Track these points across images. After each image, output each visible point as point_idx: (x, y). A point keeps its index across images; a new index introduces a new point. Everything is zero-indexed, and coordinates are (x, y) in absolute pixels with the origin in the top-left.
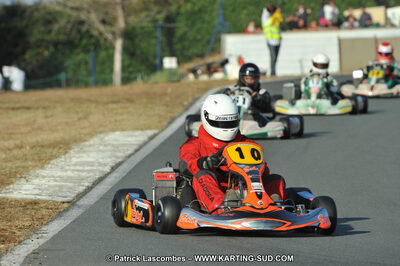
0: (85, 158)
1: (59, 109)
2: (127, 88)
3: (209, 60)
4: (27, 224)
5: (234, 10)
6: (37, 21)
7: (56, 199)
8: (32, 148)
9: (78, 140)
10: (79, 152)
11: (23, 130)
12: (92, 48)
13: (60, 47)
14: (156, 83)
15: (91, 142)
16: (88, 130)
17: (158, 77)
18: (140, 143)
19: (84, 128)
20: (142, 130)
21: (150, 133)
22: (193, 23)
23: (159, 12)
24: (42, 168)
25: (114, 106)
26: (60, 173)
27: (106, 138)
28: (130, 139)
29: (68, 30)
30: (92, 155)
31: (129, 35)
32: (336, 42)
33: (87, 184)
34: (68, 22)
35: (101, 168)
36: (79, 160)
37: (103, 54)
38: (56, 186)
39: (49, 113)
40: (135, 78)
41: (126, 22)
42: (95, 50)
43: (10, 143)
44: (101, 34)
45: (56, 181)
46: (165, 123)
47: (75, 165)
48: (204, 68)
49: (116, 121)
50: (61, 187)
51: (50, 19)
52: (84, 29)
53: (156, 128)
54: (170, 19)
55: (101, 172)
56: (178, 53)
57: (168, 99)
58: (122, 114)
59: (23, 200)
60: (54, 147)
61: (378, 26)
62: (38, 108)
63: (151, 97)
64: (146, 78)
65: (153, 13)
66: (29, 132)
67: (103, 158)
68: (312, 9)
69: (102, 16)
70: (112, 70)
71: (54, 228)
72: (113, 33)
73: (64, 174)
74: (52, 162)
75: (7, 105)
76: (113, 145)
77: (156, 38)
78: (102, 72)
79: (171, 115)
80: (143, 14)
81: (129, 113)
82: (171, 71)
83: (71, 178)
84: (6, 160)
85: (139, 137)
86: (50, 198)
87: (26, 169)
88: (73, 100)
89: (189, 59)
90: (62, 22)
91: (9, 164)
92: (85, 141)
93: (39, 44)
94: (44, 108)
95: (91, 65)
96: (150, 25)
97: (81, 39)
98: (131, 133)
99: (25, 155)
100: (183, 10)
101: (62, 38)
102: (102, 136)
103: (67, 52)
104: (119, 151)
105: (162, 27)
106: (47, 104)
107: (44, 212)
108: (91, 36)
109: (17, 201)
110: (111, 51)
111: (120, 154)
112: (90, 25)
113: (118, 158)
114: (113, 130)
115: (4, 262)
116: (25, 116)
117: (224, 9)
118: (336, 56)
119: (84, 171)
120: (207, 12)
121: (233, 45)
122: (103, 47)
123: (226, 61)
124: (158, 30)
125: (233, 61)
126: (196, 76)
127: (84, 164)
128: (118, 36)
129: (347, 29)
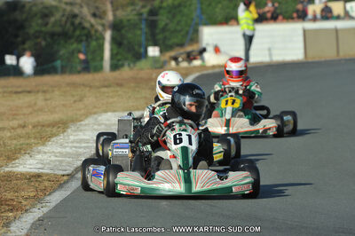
0: (81, 136)
1: (57, 93)
2: (116, 74)
3: (189, 49)
4: (32, 194)
5: (210, 5)
6: (36, 15)
7: (57, 172)
8: (34, 127)
9: (74, 120)
10: (75, 131)
11: (25, 111)
12: (84, 38)
13: (56, 37)
14: (142, 69)
15: (86, 122)
16: (83, 111)
17: (142, 64)
19: (80, 110)
22: (174, 16)
23: (143, 7)
24: (44, 144)
26: (59, 150)
27: (100, 118)
29: (63, 23)
30: (87, 133)
31: (116, 27)
32: (301, 33)
34: (63, 15)
36: (76, 138)
37: (94, 43)
38: (57, 161)
39: (48, 96)
40: (123, 65)
41: (114, 15)
42: (87, 40)
43: (15, 123)
44: (92, 26)
45: (56, 156)
47: (72, 142)
48: (184, 56)
49: (107, 103)
50: (61, 162)
51: (46, 13)
52: (77, 21)
54: (153, 12)
56: (161, 42)
57: (153, 83)
58: (112, 97)
59: (28, 173)
60: (53, 127)
61: (338, 18)
62: (38, 92)
63: (138, 82)
64: (132, 65)
65: (138, 8)
66: (31, 113)
68: (280, 3)
69: (92, 12)
70: (102, 59)
71: (56, 198)
72: (103, 25)
73: (64, 150)
74: (52, 139)
75: (10, 89)
76: (106, 125)
77: (141, 29)
78: (93, 59)
80: (129, 9)
81: (119, 95)
82: (154, 57)
83: (69, 153)
84: (10, 138)
86: (52, 172)
87: (29, 145)
88: (68, 84)
89: (170, 48)
90: (58, 16)
91: (15, 142)
92: (81, 121)
93: (37, 35)
94: (44, 92)
96: (136, 18)
97: (74, 30)
99: (27, 134)
100: (165, 4)
101: (58, 29)
102: (96, 116)
103: (62, 42)
105: (146, 20)
106: (45, 88)
107: (46, 183)
108: (84, 28)
109: (21, 174)
110: (101, 41)
112: (82, 18)
114: (106, 111)
115: (13, 228)
116: (27, 99)
117: (201, 3)
118: (301, 45)
119: (80, 148)
120: (185, 7)
121: (210, 35)
122: (94, 38)
123: (204, 50)
124: (144, 22)
125: (210, 49)
126: (177, 63)
127: (81, 141)
128: (107, 28)
129: (310, 20)
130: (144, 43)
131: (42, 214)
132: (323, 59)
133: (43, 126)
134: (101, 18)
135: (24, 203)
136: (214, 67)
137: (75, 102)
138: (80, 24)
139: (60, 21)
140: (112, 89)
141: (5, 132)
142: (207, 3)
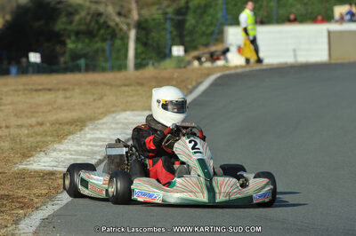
0: (98, 134)
1: (77, 91)
2: (139, 73)
3: (213, 49)
4: (44, 192)
5: (235, 5)
8: (52, 125)
9: (92, 119)
10: (92, 129)
11: (45, 109)
12: (109, 37)
13: (81, 35)
14: (165, 69)
15: (105, 120)
16: (101, 111)
17: (167, 63)
19: (99, 108)
23: (168, 6)
24: (60, 142)
25: (126, 88)
26: (75, 148)
27: (118, 117)
28: (138, 118)
29: (88, 21)
30: (104, 132)
31: (142, 27)
32: (326, 34)
33: (99, 158)
34: (88, 14)
36: (92, 136)
37: (118, 42)
38: (71, 159)
39: (68, 94)
40: (146, 65)
41: (139, 14)
42: (112, 39)
43: (33, 121)
44: (117, 25)
45: (71, 154)
47: (89, 140)
48: (208, 56)
49: (127, 102)
50: (76, 160)
51: (72, 11)
54: (181, 12)
57: (174, 83)
58: (132, 96)
59: (42, 171)
60: (71, 125)
62: (58, 90)
64: (156, 64)
65: (163, 6)
66: (50, 111)
67: (114, 135)
69: (117, 9)
70: (126, 57)
72: (128, 25)
73: (79, 148)
74: (69, 137)
75: (31, 87)
76: (123, 124)
77: (165, 29)
78: (117, 58)
80: (157, 7)
81: (139, 94)
82: (178, 57)
83: (85, 152)
84: (28, 136)
87: (46, 144)
88: (90, 83)
89: (195, 48)
90: (83, 14)
91: (31, 139)
92: (99, 119)
94: (65, 90)
95: (107, 53)
96: (161, 17)
97: (99, 29)
98: (140, 113)
99: (45, 131)
100: (191, 4)
101: (83, 28)
102: (114, 115)
103: (87, 41)
105: (172, 20)
106: (66, 86)
108: (108, 27)
109: (35, 171)
110: (126, 40)
112: (107, 17)
113: (127, 134)
114: (125, 110)
115: (22, 225)
116: (47, 97)
117: (227, 4)
118: (326, 47)
119: (96, 146)
120: (211, 6)
121: (234, 36)
122: (118, 36)
123: (227, 50)
124: (168, 22)
125: (233, 50)
126: (201, 63)
127: (97, 139)
128: (132, 26)
129: (337, 21)
130: (169, 42)
131: (52, 212)
132: (346, 61)
133: (60, 124)
134: (125, 16)
135: (36, 200)
136: (236, 67)
137: (94, 100)
138: (105, 22)
139: (85, 19)
140: (133, 88)
141: (23, 130)
142: (233, 3)
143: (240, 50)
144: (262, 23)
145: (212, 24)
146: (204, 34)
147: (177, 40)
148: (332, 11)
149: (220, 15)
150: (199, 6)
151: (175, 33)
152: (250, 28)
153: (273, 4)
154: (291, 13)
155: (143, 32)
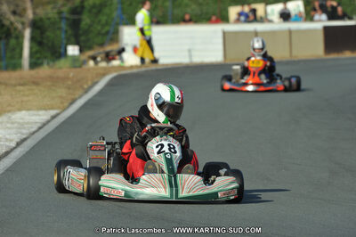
2: (34, 72)
3: (108, 48)
5: (131, 5)
12: (4, 36)
14: (61, 68)
17: (62, 62)
18: (44, 121)
20: (45, 109)
21: (53, 112)
23: (63, 5)
25: (18, 88)
27: (13, 117)
28: (33, 118)
31: (37, 25)
32: (221, 35)
35: (7, 144)
37: (13, 42)
40: (41, 64)
41: (34, 13)
42: (6, 37)
44: (12, 23)
46: (66, 104)
48: (103, 55)
49: (22, 101)
53: (59, 108)
54: (77, 11)
55: (7, 146)
57: (70, 83)
58: (28, 96)
63: (54, 81)
64: (51, 63)
65: (58, 6)
67: (9, 134)
69: (12, 8)
70: (21, 56)
72: (23, 24)
76: (19, 123)
77: (60, 28)
78: (12, 57)
79: (73, 97)
80: (50, 7)
81: (34, 94)
82: (74, 58)
85: (43, 116)
89: (90, 48)
95: (2, 52)
96: (56, 16)
98: (35, 112)
100: (86, 4)
102: (10, 114)
104: (24, 128)
105: (67, 19)
108: (3, 26)
110: (20, 40)
111: (24, 131)
112: (2, 15)
113: (23, 134)
114: (20, 110)
117: (122, 3)
118: (220, 47)
120: (106, 6)
121: (129, 35)
122: (14, 35)
123: (123, 50)
124: (63, 21)
125: (129, 50)
126: (96, 63)
128: (26, 25)
130: (65, 42)
134: (21, 15)
136: (132, 67)
140: (26, 87)
142: (128, 3)
143: (135, 50)
144: (158, 23)
145: (107, 24)
146: (99, 34)
147: (73, 39)
148: (227, 12)
149: (115, 14)
150: (94, 6)
151: (70, 32)
152: (146, 28)
153: (168, 4)
154: (186, 13)
155: (38, 32)
